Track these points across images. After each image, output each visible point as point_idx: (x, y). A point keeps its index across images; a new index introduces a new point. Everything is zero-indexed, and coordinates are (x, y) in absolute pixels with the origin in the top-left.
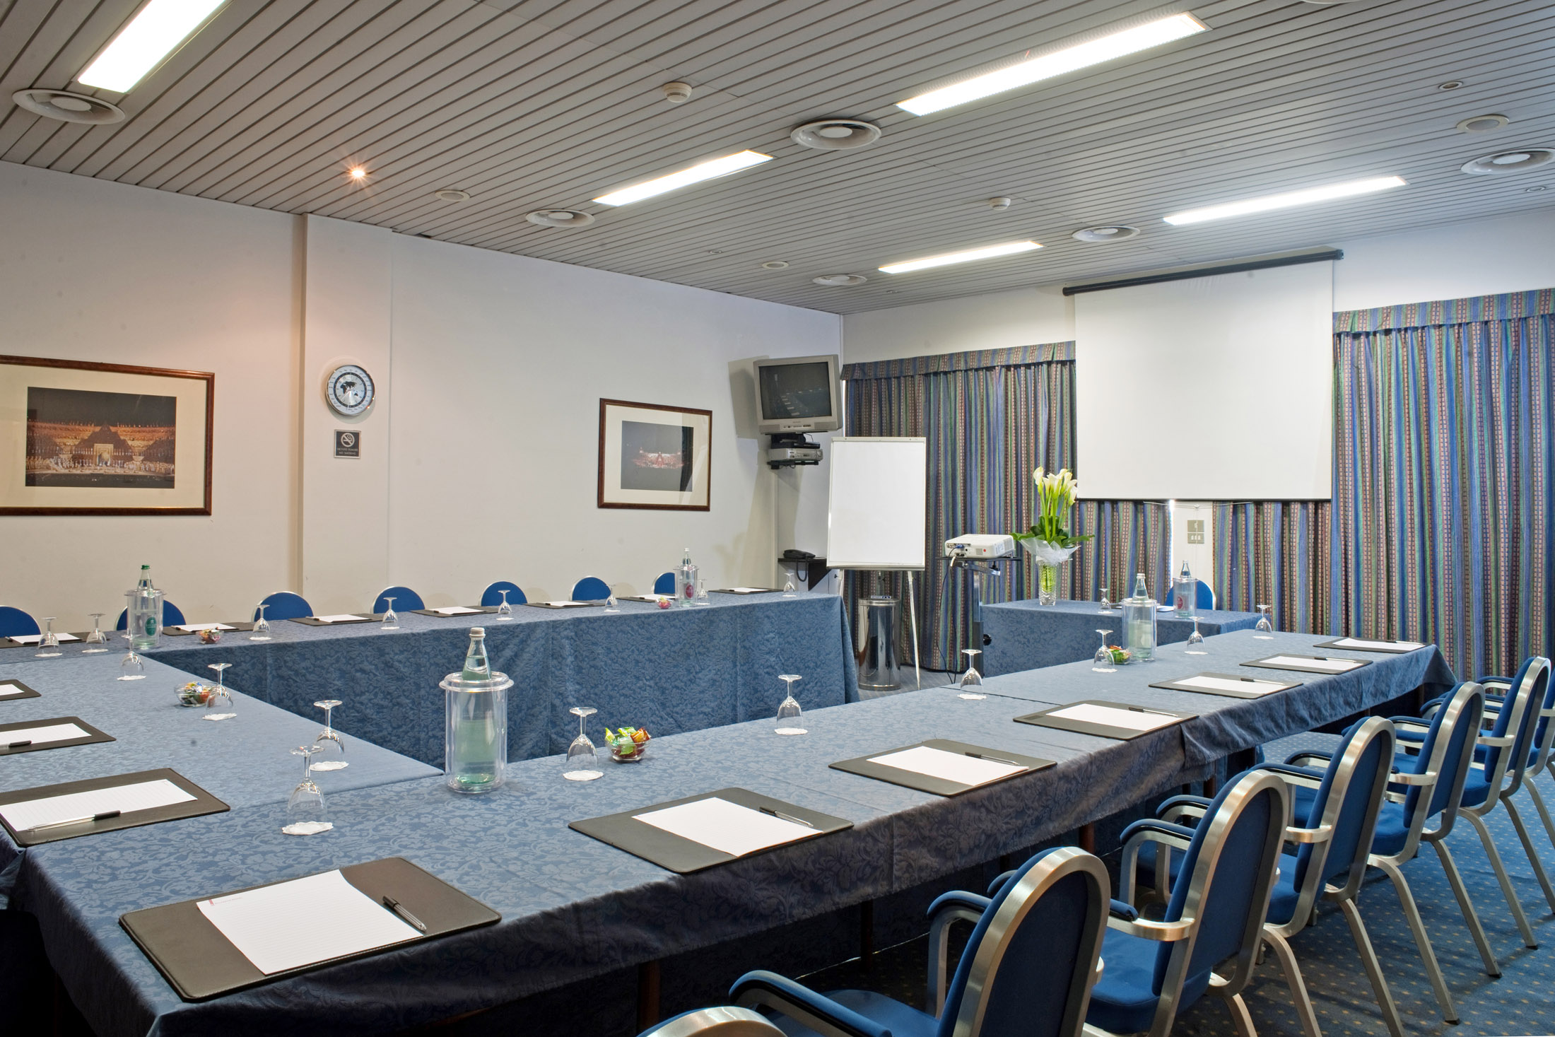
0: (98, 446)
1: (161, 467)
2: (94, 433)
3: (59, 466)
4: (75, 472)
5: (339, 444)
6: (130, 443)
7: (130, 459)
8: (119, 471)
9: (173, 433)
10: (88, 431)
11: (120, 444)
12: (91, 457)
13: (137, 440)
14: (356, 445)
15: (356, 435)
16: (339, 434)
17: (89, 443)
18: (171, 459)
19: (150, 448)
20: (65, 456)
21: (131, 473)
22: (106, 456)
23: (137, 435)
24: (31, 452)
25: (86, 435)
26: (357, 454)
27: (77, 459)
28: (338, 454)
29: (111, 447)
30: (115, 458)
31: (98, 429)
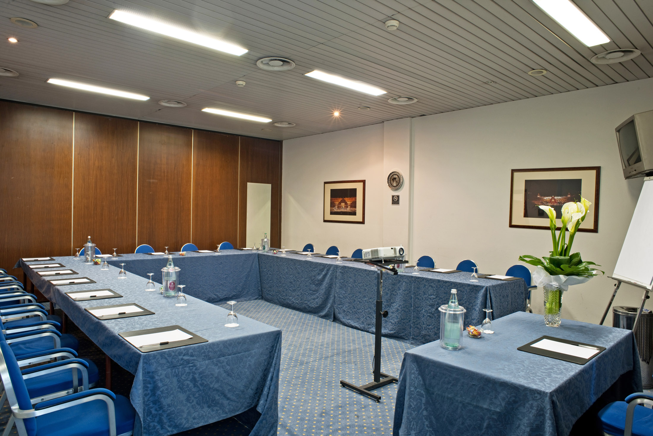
0: (342, 204)
1: (353, 209)
2: (341, 200)
3: (336, 210)
4: (338, 211)
5: (393, 200)
6: (348, 202)
7: (347, 207)
8: (346, 211)
9: (356, 199)
10: (340, 199)
11: (346, 203)
12: (340, 207)
13: (349, 202)
14: (398, 200)
15: (398, 197)
16: (393, 196)
17: (340, 203)
18: (355, 207)
19: (351, 204)
20: (336, 207)
21: (348, 211)
22: (343, 206)
23: (349, 200)
24: (331, 206)
25: (340, 201)
26: (398, 203)
27: (338, 207)
28: (392, 204)
29: (344, 204)
30: (345, 207)
31: (342, 199)
